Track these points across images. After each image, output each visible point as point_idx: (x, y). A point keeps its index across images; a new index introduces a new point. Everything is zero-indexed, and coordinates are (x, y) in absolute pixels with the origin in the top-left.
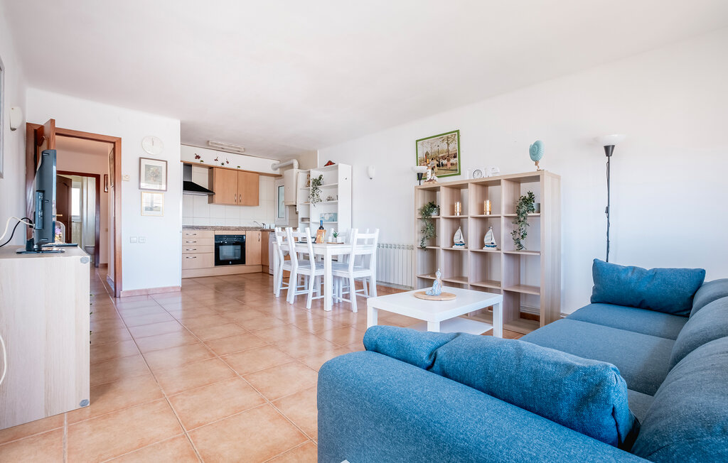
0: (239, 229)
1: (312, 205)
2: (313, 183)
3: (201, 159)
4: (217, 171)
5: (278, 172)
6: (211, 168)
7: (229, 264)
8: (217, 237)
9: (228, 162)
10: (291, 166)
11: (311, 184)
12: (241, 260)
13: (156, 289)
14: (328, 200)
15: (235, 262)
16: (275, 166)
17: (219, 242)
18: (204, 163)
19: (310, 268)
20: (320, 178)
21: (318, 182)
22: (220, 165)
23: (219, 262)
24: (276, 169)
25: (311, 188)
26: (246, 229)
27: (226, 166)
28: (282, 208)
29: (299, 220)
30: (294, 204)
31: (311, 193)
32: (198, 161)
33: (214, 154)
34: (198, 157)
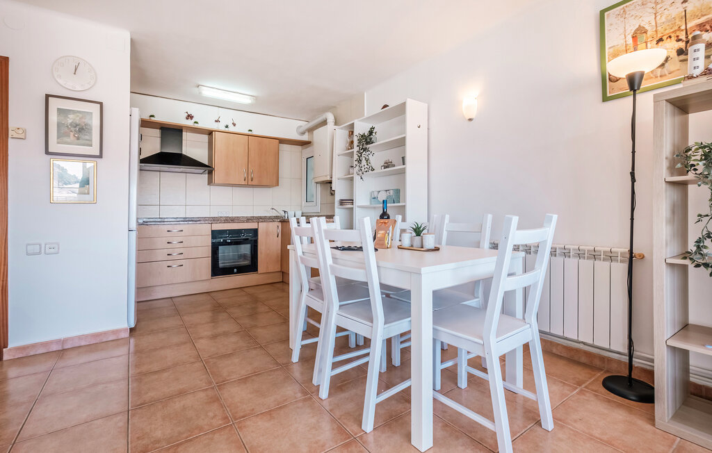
0: (249, 220)
1: (357, 178)
2: (360, 141)
3: (194, 120)
4: (217, 136)
5: (305, 138)
6: (210, 133)
7: (232, 273)
8: (215, 234)
9: (234, 125)
10: (324, 123)
11: (356, 143)
12: (252, 267)
13: (80, 337)
14: (385, 167)
15: (242, 270)
16: (302, 130)
17: (217, 240)
18: (200, 126)
19: (371, 319)
20: (371, 133)
21: (367, 139)
22: (223, 129)
23: (218, 270)
24: (303, 133)
25: (356, 149)
26: (260, 219)
27: (232, 129)
28: (312, 186)
29: (337, 204)
30: (328, 179)
31: (356, 157)
32: (190, 123)
33: (215, 113)
34: (190, 117)
